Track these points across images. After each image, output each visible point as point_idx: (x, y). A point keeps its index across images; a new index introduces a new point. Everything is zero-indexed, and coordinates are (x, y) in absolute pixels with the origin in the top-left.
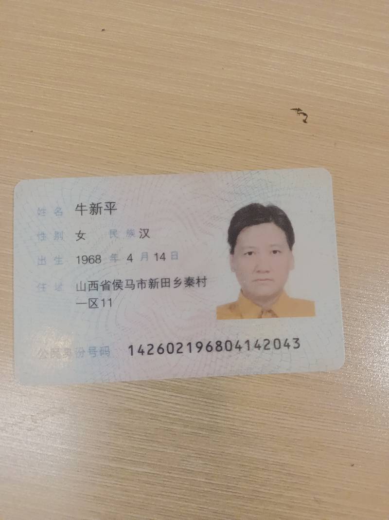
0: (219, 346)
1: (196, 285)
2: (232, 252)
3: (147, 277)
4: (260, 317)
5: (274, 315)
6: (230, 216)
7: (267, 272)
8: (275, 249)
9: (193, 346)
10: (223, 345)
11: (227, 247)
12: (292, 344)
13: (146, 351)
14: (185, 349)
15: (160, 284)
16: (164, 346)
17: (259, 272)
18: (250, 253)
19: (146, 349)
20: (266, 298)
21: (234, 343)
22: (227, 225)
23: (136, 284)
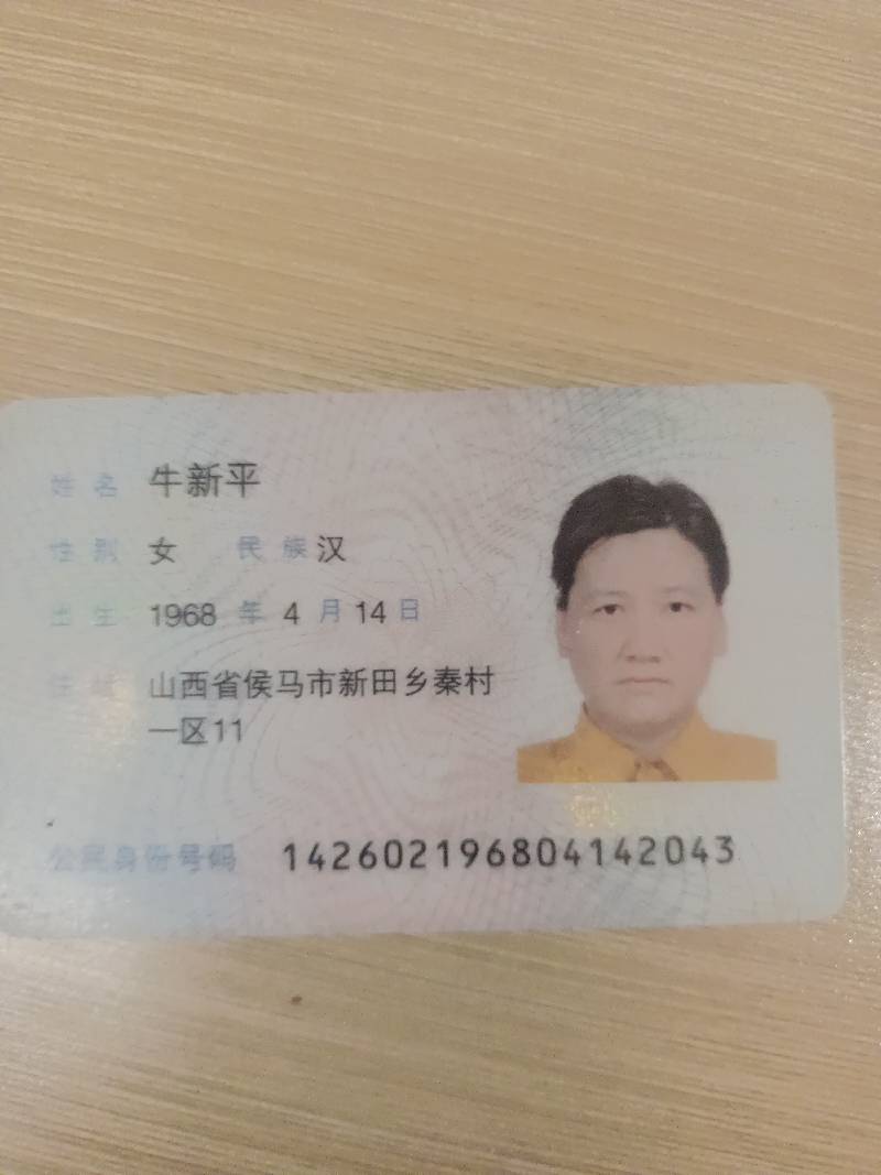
0: (522, 851)
1: (464, 690)
2: (563, 604)
3: (335, 664)
4: (632, 779)
5: (671, 776)
6: (558, 508)
7: (655, 660)
8: (677, 598)
9: (454, 850)
10: (532, 851)
11: (550, 590)
12: (714, 851)
13: (329, 859)
14: (433, 857)
15: (369, 685)
16: (378, 849)
17: (632, 658)
18: (610, 609)
19: (329, 855)
21: (561, 846)
23: (306, 681)
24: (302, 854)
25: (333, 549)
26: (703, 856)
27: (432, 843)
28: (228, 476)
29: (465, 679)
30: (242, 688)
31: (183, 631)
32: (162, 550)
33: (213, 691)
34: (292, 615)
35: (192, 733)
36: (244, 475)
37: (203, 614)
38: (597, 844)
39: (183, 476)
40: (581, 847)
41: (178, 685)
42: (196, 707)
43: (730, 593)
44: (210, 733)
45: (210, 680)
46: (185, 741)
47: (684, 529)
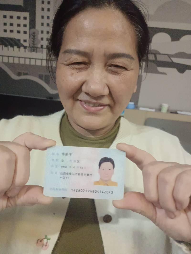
0: (93, 191)
1: (89, 176)
2: (99, 168)
3: (78, 173)
4: (104, 185)
5: (108, 185)
6: (100, 159)
7: (107, 174)
8: (110, 169)
9: (87, 190)
10: (94, 191)
11: (98, 167)
12: (111, 192)
13: (76, 191)
14: (85, 191)
15: (81, 175)
16: (80, 190)
17: (105, 174)
18: (103, 169)
19: (76, 190)
20: (106, 181)
21: (97, 191)
22: (99, 162)
23: (75, 174)
24: (73, 190)
25: (78, 162)
26: (110, 193)
27: (85, 190)
28: (69, 154)
29: (89, 175)
30: (69, 174)
31: (64, 168)
32: (62, 161)
33: (66, 174)
34: (74, 168)
35: (64, 178)
36: (71, 154)
37: (66, 167)
38: (100, 191)
39: (65, 154)
40: (99, 191)
41: (63, 174)
42: (64, 176)
43: (115, 169)
44: (65, 178)
45: (66, 173)
46: (63, 179)
47: (111, 162)
